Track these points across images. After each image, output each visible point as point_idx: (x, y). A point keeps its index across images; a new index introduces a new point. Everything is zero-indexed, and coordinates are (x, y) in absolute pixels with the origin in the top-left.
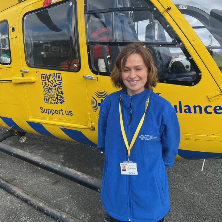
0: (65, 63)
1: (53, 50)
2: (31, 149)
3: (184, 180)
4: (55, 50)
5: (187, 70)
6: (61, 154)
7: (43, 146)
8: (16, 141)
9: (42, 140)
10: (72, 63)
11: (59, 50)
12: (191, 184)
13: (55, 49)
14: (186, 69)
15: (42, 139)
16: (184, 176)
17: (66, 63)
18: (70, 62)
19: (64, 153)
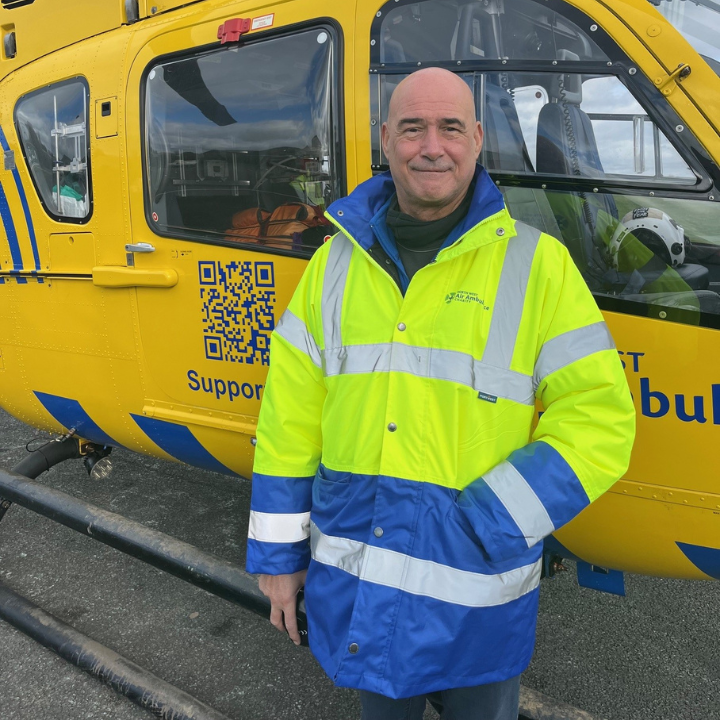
0: (251, 216)
1: (210, 172)
2: (123, 501)
3: (658, 630)
4: (217, 175)
5: (675, 261)
6: (227, 523)
7: (163, 491)
8: (68, 471)
9: (156, 470)
10: (270, 217)
11: (227, 175)
12: (682, 646)
13: (216, 169)
14: (673, 257)
15: (155, 467)
16: (655, 617)
17: (254, 217)
18: (264, 215)
19: (236, 517)
